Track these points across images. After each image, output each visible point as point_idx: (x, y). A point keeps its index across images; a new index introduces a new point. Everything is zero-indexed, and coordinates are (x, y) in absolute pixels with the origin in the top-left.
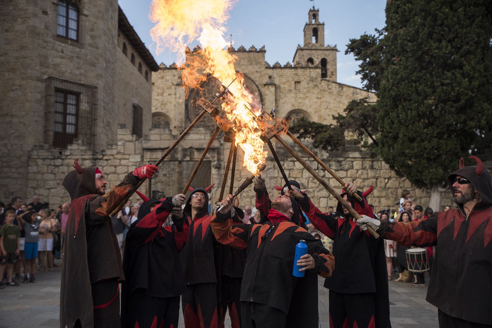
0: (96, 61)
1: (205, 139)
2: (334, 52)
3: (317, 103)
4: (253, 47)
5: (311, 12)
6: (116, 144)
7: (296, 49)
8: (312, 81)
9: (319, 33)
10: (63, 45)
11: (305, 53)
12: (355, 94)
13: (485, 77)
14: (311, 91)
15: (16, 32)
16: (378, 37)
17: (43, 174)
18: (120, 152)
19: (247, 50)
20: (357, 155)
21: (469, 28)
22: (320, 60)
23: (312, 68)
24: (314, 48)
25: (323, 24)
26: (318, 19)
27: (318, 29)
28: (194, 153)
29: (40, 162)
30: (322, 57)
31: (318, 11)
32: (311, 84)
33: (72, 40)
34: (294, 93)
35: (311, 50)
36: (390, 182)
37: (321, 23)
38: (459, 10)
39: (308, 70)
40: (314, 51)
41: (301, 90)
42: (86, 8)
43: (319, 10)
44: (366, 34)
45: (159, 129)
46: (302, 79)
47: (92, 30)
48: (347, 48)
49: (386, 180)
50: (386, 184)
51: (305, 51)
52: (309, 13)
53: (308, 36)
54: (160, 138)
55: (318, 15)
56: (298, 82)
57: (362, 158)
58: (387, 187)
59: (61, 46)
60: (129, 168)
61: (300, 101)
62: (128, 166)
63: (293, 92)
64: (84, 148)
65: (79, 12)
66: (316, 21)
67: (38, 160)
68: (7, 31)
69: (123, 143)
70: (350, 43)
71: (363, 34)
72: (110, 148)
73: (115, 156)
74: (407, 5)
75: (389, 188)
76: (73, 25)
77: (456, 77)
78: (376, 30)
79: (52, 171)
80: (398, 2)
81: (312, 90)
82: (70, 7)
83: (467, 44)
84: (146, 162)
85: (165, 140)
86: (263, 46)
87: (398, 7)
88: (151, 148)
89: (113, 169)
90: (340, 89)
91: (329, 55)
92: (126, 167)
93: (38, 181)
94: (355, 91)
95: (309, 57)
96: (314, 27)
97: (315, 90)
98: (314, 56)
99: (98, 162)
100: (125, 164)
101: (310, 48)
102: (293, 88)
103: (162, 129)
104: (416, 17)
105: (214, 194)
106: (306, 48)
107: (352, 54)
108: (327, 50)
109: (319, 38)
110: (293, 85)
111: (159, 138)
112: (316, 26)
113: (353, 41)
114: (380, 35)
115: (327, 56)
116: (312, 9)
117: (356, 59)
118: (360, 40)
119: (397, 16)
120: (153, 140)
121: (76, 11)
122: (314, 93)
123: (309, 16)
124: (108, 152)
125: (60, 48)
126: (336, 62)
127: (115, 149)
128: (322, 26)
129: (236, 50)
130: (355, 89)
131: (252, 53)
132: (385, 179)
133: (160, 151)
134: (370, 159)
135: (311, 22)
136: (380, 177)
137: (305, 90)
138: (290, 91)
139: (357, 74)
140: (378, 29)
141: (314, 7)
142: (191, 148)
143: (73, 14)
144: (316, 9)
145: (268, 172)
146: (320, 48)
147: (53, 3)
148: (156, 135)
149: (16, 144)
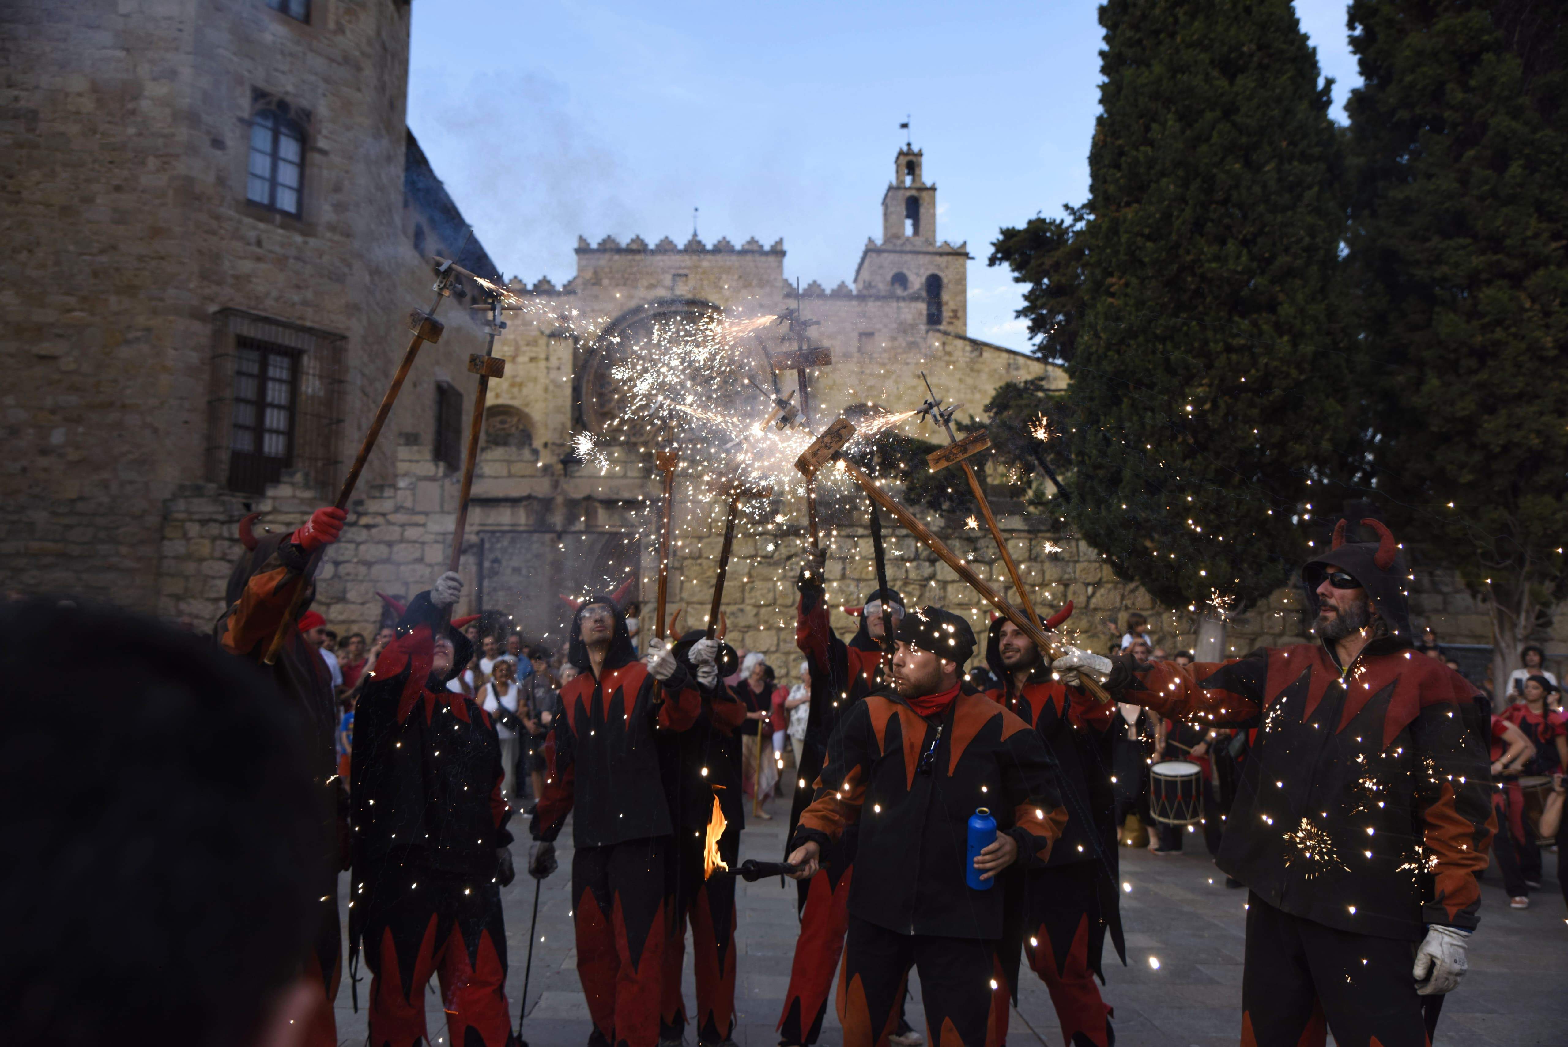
0: (346, 270)
1: (625, 476)
2: (961, 259)
3: (914, 388)
4: (753, 241)
5: (902, 158)
6: (394, 487)
7: (863, 248)
8: (905, 332)
9: (922, 210)
10: (262, 226)
11: (887, 259)
12: (1012, 367)
13: (1329, 333)
14: (899, 357)
15: (143, 191)
16: (1072, 226)
17: (202, 560)
18: (402, 507)
19: (738, 247)
20: (1016, 522)
21: (1290, 213)
22: (923, 279)
23: (904, 299)
24: (908, 248)
25: (933, 189)
26: (920, 176)
27: (921, 202)
28: (596, 512)
29: (194, 529)
30: (929, 272)
31: (920, 154)
32: (902, 342)
33: (285, 214)
34: (858, 362)
35: (902, 252)
36: (1098, 595)
37: (929, 184)
38: (1267, 168)
39: (894, 305)
40: (908, 257)
41: (875, 355)
42: (325, 132)
43: (924, 151)
44: (1042, 216)
45: (507, 449)
46: (879, 326)
47: (337, 189)
48: (992, 250)
49: (1090, 589)
50: (1089, 598)
51: (885, 255)
52: (898, 158)
53: (893, 218)
54: (509, 471)
55: (919, 165)
56: (869, 335)
57: (1029, 532)
58: (1092, 606)
59: (255, 228)
60: (427, 548)
61: (871, 382)
62: (423, 543)
63: (855, 360)
64: (308, 494)
65: (304, 141)
66: (914, 180)
67: (188, 525)
68: (118, 189)
69: (411, 484)
70: (1001, 237)
71: (1033, 217)
72: (377, 494)
73: (390, 517)
74: (1142, 148)
75: (1095, 610)
76: (288, 175)
77: (1261, 333)
78: (1066, 207)
79: (225, 554)
80: (1120, 142)
81: (904, 356)
82: (283, 130)
83: (1287, 250)
84: (470, 533)
85: (523, 477)
86: (777, 239)
87: (1121, 154)
88: (485, 496)
89: (383, 549)
90: (975, 354)
91: (947, 267)
92: (417, 545)
93: (187, 578)
94: (1012, 361)
95: (895, 271)
96: (909, 193)
97: (911, 355)
98: (908, 269)
99: (346, 532)
100: (414, 538)
101: (898, 249)
102: (853, 349)
103: (514, 449)
104: (1165, 180)
105: (647, 619)
106: (889, 247)
107: (1006, 265)
108: (941, 254)
109: (923, 222)
110: (855, 343)
111: (505, 473)
112: (914, 193)
113: (1009, 234)
114: (1077, 220)
115: (941, 270)
116: (905, 149)
117: (1017, 280)
118: (1026, 231)
119: (1119, 175)
120: (490, 477)
121: (297, 140)
122: (908, 364)
123: (898, 166)
124: (373, 506)
125: (252, 235)
126: (965, 286)
127: (390, 498)
128: (931, 192)
129: (709, 247)
130: (1012, 356)
131: (749, 258)
132: (1087, 585)
133: (508, 504)
134: (1048, 535)
135: (903, 182)
136: (1075, 580)
137: (886, 355)
138: (847, 356)
139: (1017, 317)
140: (1071, 204)
141: (909, 145)
142: (589, 498)
143: (289, 148)
144: (915, 148)
145: (788, 563)
146: (925, 249)
147: (241, 120)
148: (497, 465)
149: (131, 482)
